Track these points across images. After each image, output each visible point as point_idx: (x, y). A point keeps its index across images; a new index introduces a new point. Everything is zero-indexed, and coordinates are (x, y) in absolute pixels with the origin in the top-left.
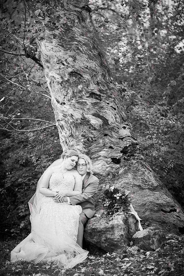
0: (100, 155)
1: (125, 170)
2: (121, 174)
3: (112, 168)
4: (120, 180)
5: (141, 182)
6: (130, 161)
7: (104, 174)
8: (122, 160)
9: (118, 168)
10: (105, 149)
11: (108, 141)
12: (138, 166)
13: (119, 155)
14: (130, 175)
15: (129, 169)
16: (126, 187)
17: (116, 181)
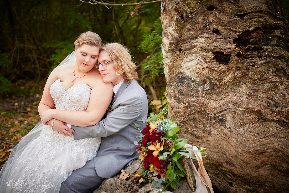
0: (196, 44)
1: (235, 77)
2: (226, 84)
3: (212, 70)
4: (223, 95)
5: (264, 104)
6: (248, 61)
7: (198, 80)
8: (234, 57)
9: (223, 72)
10: (205, 35)
11: (213, 18)
12: (267, 70)
13: (229, 46)
14: (244, 89)
15: (244, 76)
16: (231, 110)
17: (215, 95)
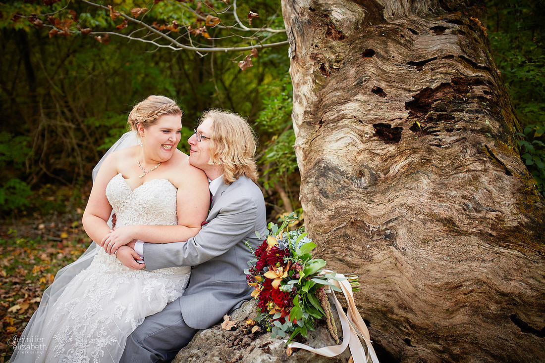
0: (345, 112)
1: (410, 164)
2: (395, 176)
3: (373, 154)
4: (391, 195)
5: (457, 206)
6: (431, 137)
7: (350, 171)
8: (407, 132)
9: (390, 157)
10: (359, 97)
11: (372, 70)
12: (462, 152)
13: (398, 114)
14: (425, 183)
15: (425, 162)
16: (404, 219)
17: (378, 195)
